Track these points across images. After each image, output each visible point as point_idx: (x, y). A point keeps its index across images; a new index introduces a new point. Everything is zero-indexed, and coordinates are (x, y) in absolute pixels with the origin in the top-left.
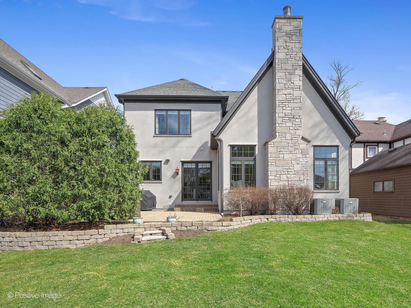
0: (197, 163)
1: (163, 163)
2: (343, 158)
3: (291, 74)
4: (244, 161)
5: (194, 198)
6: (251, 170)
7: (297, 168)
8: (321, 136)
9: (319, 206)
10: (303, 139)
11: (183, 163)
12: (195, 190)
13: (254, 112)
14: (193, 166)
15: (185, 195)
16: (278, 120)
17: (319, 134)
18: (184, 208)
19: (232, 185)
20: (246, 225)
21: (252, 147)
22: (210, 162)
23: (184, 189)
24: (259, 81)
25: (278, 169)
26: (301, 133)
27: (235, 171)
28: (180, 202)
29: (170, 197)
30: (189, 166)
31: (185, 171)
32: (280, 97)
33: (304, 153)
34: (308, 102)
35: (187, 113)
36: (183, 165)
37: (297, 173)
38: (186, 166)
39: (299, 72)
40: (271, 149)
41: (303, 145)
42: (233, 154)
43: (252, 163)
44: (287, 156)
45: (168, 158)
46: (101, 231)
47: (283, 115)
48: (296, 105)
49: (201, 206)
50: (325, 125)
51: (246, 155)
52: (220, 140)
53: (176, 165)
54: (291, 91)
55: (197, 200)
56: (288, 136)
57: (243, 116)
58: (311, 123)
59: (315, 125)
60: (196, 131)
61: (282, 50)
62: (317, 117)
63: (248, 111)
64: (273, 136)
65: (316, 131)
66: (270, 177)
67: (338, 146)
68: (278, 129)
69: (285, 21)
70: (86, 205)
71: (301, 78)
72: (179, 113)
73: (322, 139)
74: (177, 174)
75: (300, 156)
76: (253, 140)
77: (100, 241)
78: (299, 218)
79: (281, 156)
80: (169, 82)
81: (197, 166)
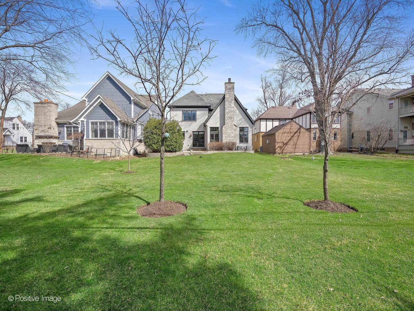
0: (199, 132)
1: (185, 132)
2: (250, 131)
3: (230, 103)
4: (215, 133)
5: (198, 146)
6: (217, 136)
7: (232, 135)
8: (242, 124)
9: (239, 148)
10: (234, 125)
11: (193, 132)
12: (198, 143)
13: (218, 115)
14: (197, 133)
15: (194, 145)
16: (226, 119)
17: (241, 123)
18: (193, 149)
19: (211, 141)
20: (212, 153)
21: (218, 128)
22: (204, 132)
23: (193, 143)
24: (220, 104)
25: (226, 136)
26: (234, 123)
27: (212, 136)
28: (192, 147)
29: (188, 145)
30: (195, 133)
31: (194, 135)
32: (226, 111)
33: (235, 130)
34: (237, 111)
35: (195, 112)
36: (193, 133)
37: (232, 137)
38: (194, 133)
39: (233, 102)
40: (223, 129)
41: (235, 127)
42: (211, 130)
43: (218, 133)
44: (229, 131)
45: (187, 130)
46: (176, 153)
47: (227, 117)
48: (232, 113)
49: (200, 149)
50: (243, 119)
51: (215, 130)
52: (207, 125)
53: (190, 132)
54: (230, 109)
55: (199, 146)
56: (229, 124)
57: (215, 116)
58: (239, 119)
59: (240, 120)
60: (198, 119)
61: (227, 94)
62: (240, 117)
63: (216, 115)
64: (224, 124)
65: (240, 122)
66: (223, 139)
67: (248, 127)
68: (226, 122)
69: (229, 84)
70: (173, 147)
71: (234, 104)
72: (192, 112)
73: (242, 125)
74: (191, 136)
75: (234, 131)
76: (218, 125)
77: (176, 155)
78: (231, 152)
79: (227, 131)
80: (186, 94)
81: (199, 133)
